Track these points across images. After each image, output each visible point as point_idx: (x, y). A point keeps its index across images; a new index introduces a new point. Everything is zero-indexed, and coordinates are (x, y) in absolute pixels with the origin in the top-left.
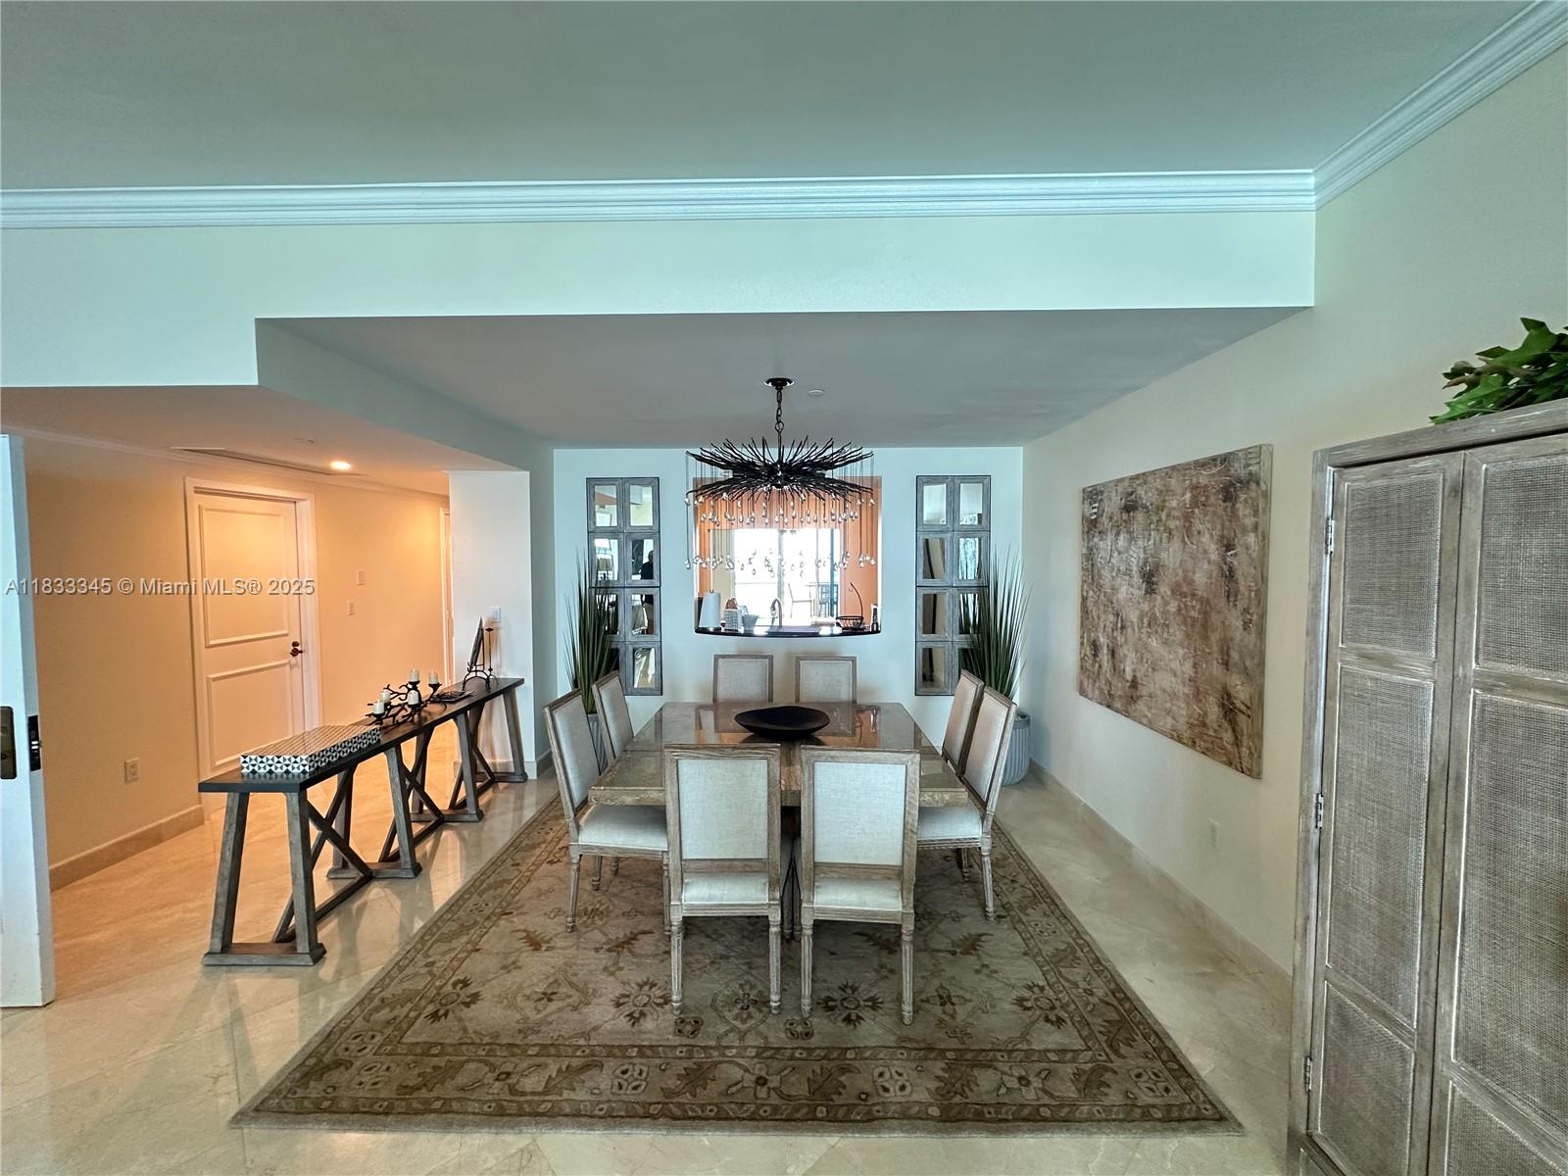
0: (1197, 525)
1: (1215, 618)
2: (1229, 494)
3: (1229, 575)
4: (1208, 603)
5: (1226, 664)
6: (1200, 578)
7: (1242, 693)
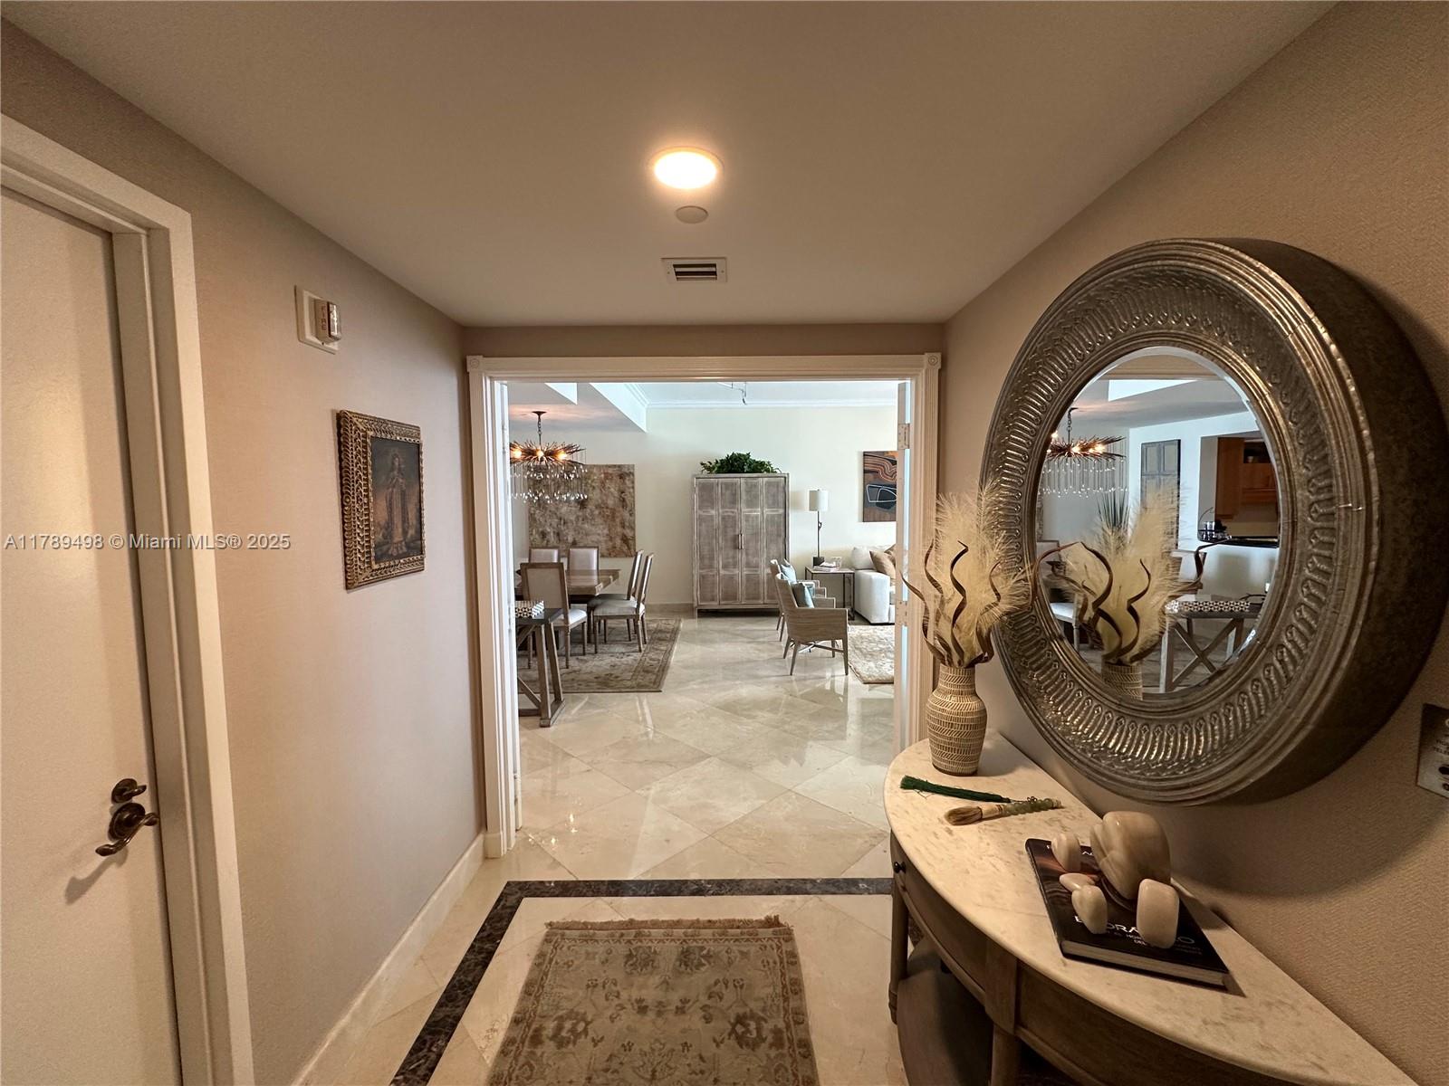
0: (607, 485)
1: (617, 514)
2: (622, 477)
3: (624, 500)
4: (614, 510)
5: (623, 527)
6: (610, 502)
7: (628, 533)
